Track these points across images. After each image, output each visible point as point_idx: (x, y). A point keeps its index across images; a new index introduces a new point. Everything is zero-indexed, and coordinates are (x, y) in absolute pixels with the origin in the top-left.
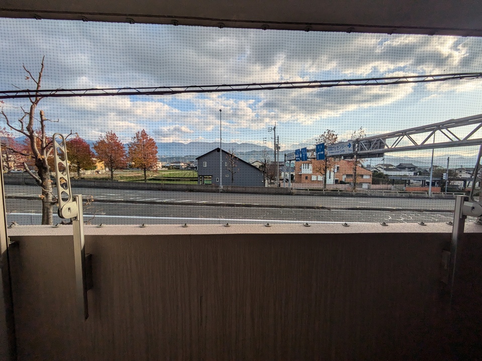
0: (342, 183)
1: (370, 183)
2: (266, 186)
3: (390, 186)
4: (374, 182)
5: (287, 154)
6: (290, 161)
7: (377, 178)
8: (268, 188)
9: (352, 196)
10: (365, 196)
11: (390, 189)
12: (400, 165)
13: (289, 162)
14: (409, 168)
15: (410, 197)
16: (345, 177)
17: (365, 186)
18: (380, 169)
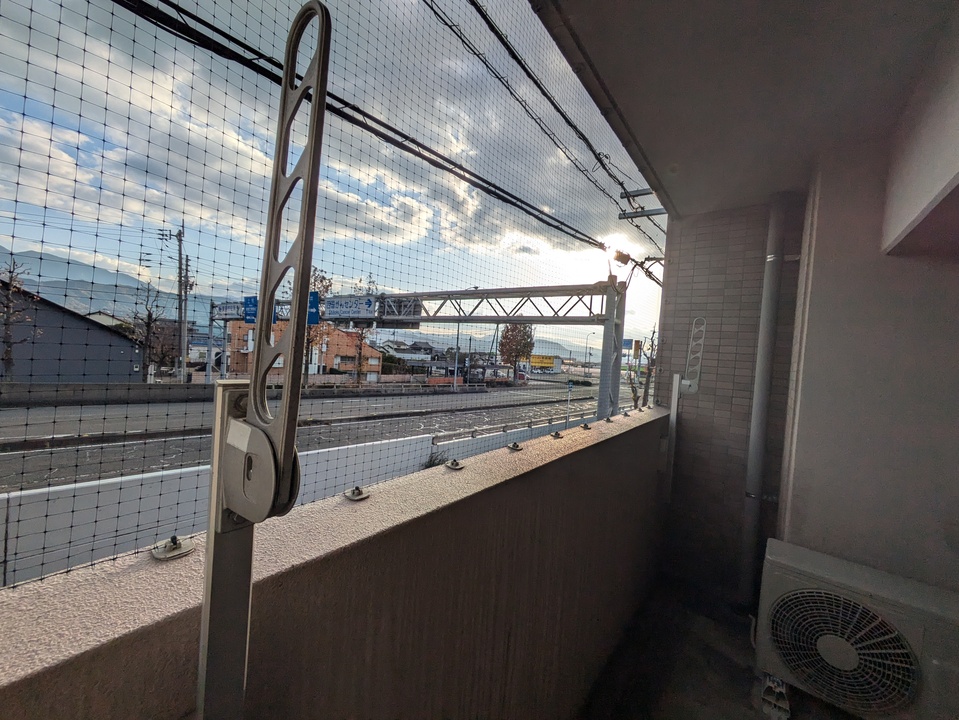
0: (333, 371)
1: (378, 372)
2: (151, 380)
3: (407, 376)
4: (386, 370)
5: (216, 303)
6: (226, 320)
7: (389, 364)
8: (156, 385)
9: (357, 395)
10: (377, 394)
11: (409, 382)
12: (415, 344)
13: (222, 323)
14: (425, 350)
15: (435, 393)
16: (338, 360)
17: (372, 378)
18: (390, 350)
